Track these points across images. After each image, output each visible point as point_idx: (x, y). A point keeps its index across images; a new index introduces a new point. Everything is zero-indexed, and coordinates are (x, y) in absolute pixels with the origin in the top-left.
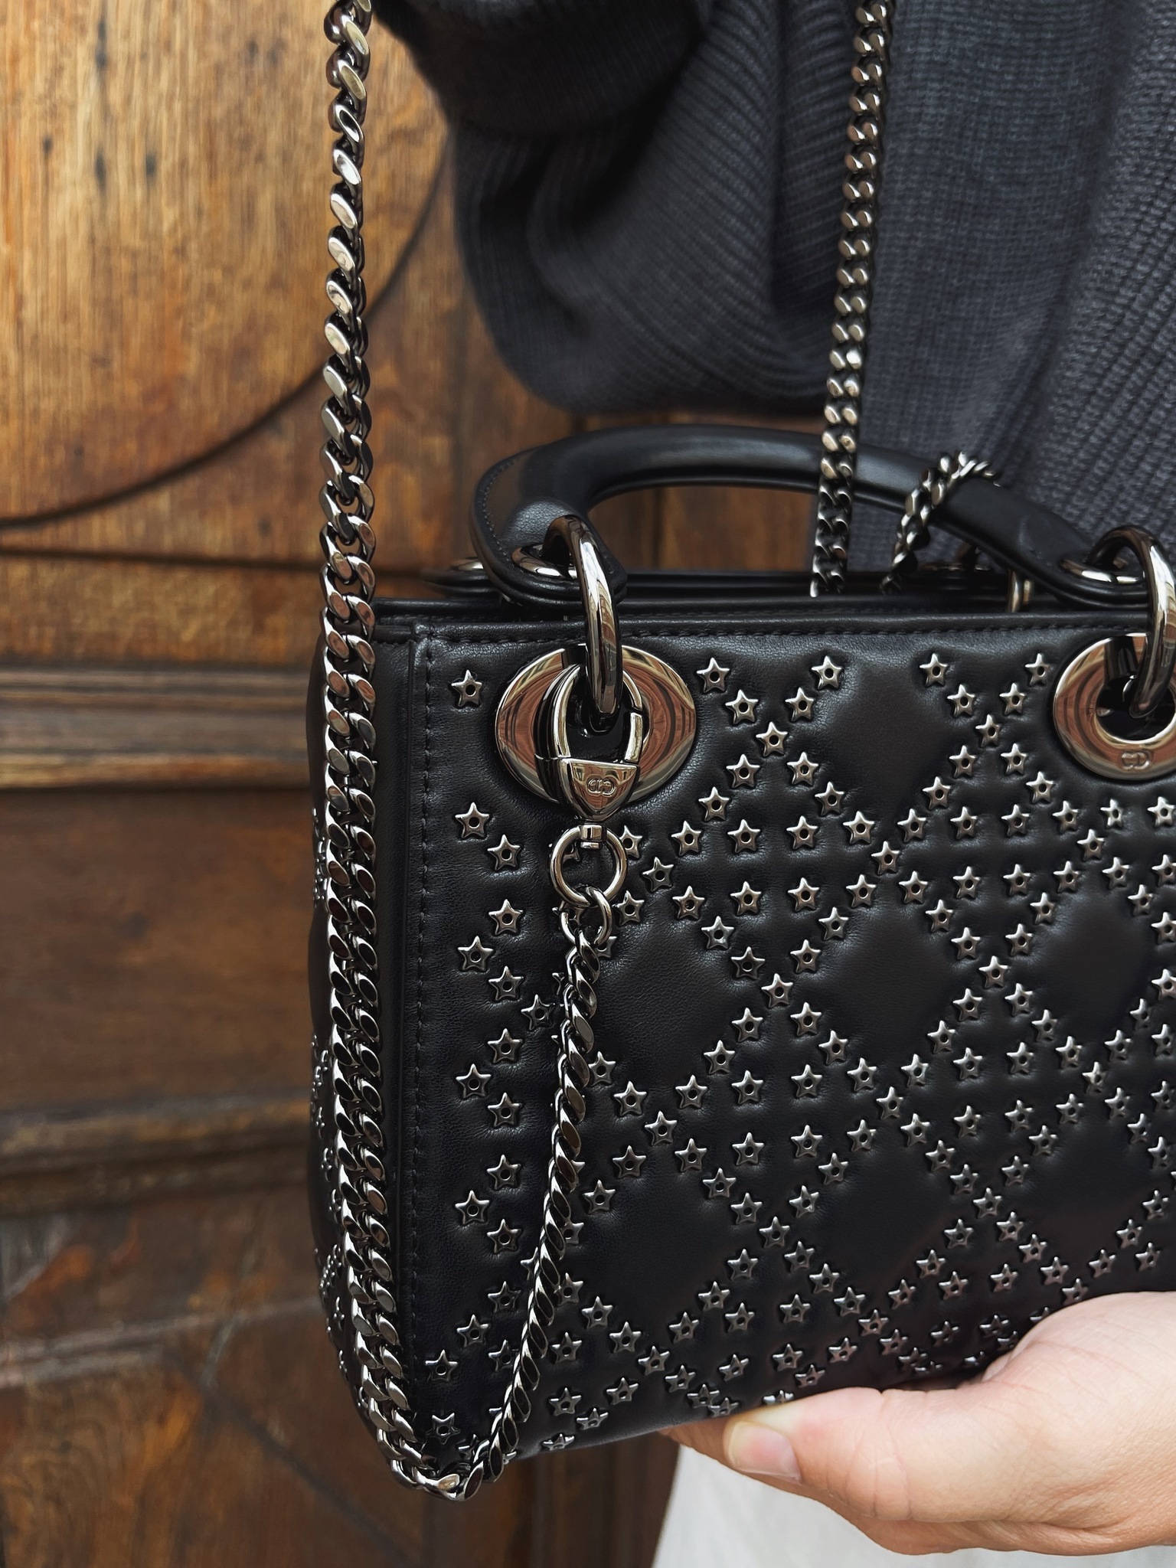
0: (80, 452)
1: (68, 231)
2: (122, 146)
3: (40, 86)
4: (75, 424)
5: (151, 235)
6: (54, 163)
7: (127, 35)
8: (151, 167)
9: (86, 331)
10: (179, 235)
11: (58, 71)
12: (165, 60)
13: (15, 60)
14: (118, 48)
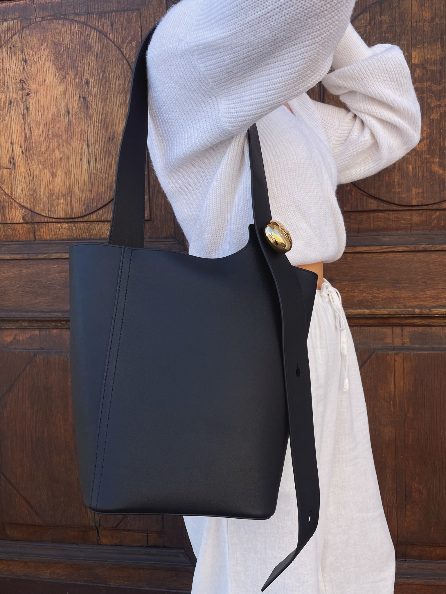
0: (88, 205)
1: (85, 172)
2: (91, 157)
3: (80, 151)
4: (87, 201)
5: (96, 170)
6: (82, 162)
7: (91, 141)
8: (96, 159)
9: (88, 187)
10: (100, 169)
11: (82, 148)
12: (97, 143)
13: (76, 148)
14: (90, 143)
